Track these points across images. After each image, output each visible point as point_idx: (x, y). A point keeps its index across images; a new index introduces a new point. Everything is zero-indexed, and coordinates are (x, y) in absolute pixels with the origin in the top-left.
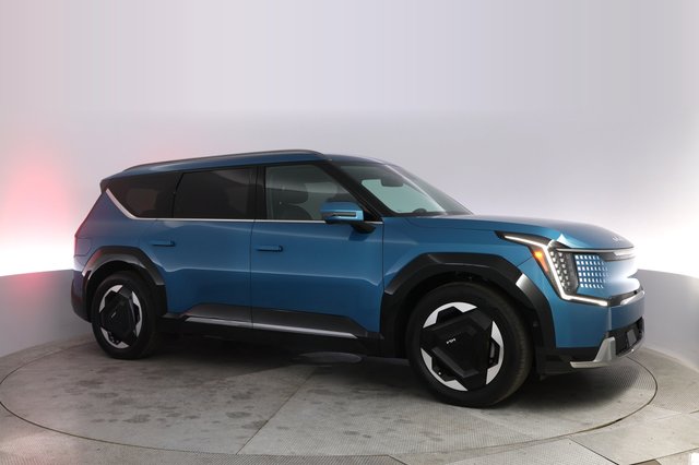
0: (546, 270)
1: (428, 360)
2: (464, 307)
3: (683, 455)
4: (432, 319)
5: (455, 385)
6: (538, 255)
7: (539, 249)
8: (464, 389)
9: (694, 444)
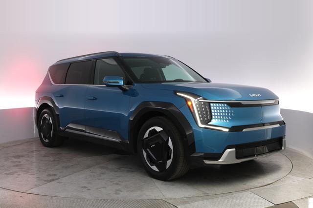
0: (192, 111)
1: (145, 155)
2: (159, 129)
3: (305, 199)
4: (146, 135)
5: (154, 168)
6: (189, 103)
7: (190, 100)
8: (158, 171)
9: (310, 194)
